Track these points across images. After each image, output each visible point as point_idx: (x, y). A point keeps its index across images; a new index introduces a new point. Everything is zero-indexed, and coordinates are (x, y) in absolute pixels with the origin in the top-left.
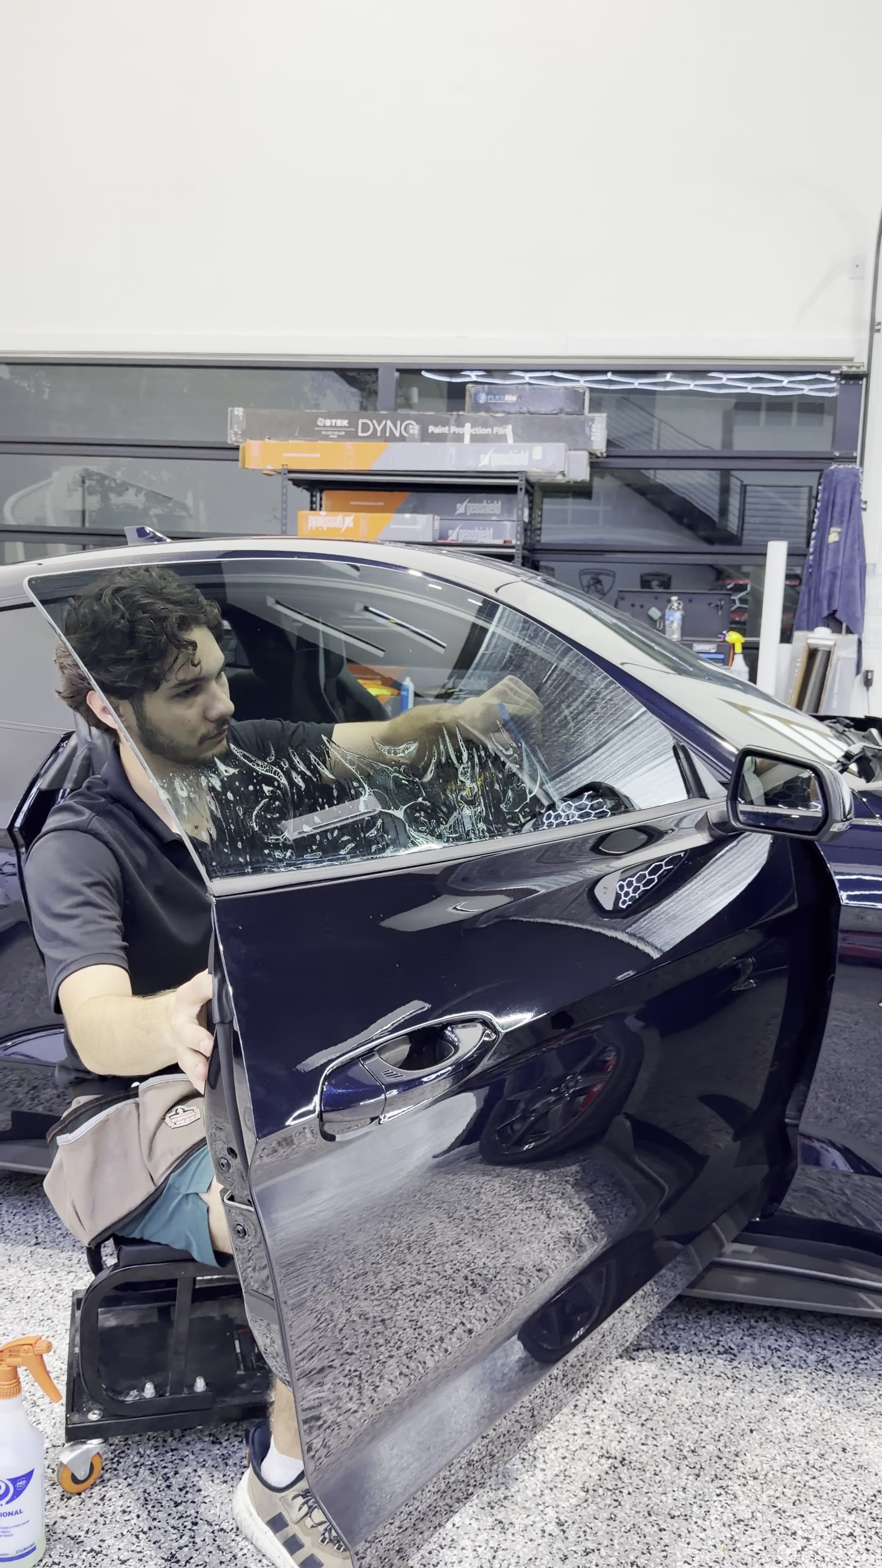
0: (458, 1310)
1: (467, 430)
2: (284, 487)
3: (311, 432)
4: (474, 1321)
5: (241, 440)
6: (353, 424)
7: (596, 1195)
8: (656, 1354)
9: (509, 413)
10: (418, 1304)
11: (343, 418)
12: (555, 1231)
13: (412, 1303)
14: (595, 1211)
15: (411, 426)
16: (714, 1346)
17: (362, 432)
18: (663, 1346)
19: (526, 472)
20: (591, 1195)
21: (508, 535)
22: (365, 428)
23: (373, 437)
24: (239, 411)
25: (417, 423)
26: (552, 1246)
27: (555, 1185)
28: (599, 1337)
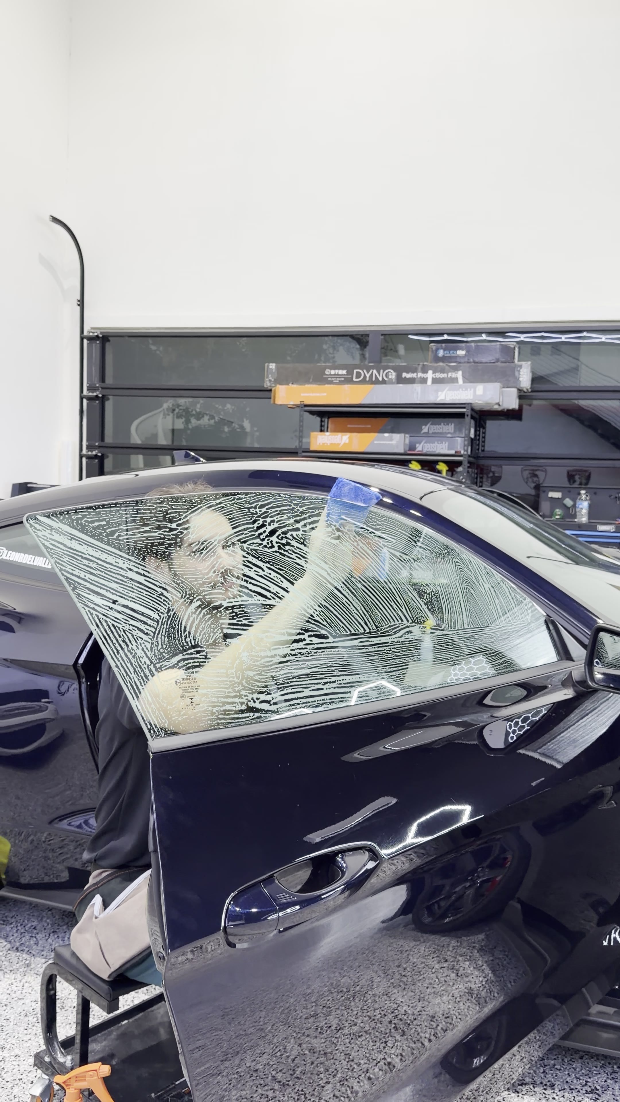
0: (382, 1048)
1: (430, 375)
2: (301, 416)
3: (321, 379)
4: (393, 1056)
5: (273, 385)
6: (350, 372)
7: (496, 958)
8: (536, 1089)
9: (460, 363)
10: (352, 1041)
11: (343, 369)
12: (461, 987)
13: (347, 1041)
14: (494, 971)
15: (390, 374)
16: (583, 1086)
17: (356, 378)
18: (542, 1083)
19: (471, 404)
20: (491, 958)
21: (459, 447)
22: (358, 375)
23: (364, 382)
24: (273, 366)
25: (395, 371)
26: (458, 999)
27: (465, 950)
28: (490, 1075)
